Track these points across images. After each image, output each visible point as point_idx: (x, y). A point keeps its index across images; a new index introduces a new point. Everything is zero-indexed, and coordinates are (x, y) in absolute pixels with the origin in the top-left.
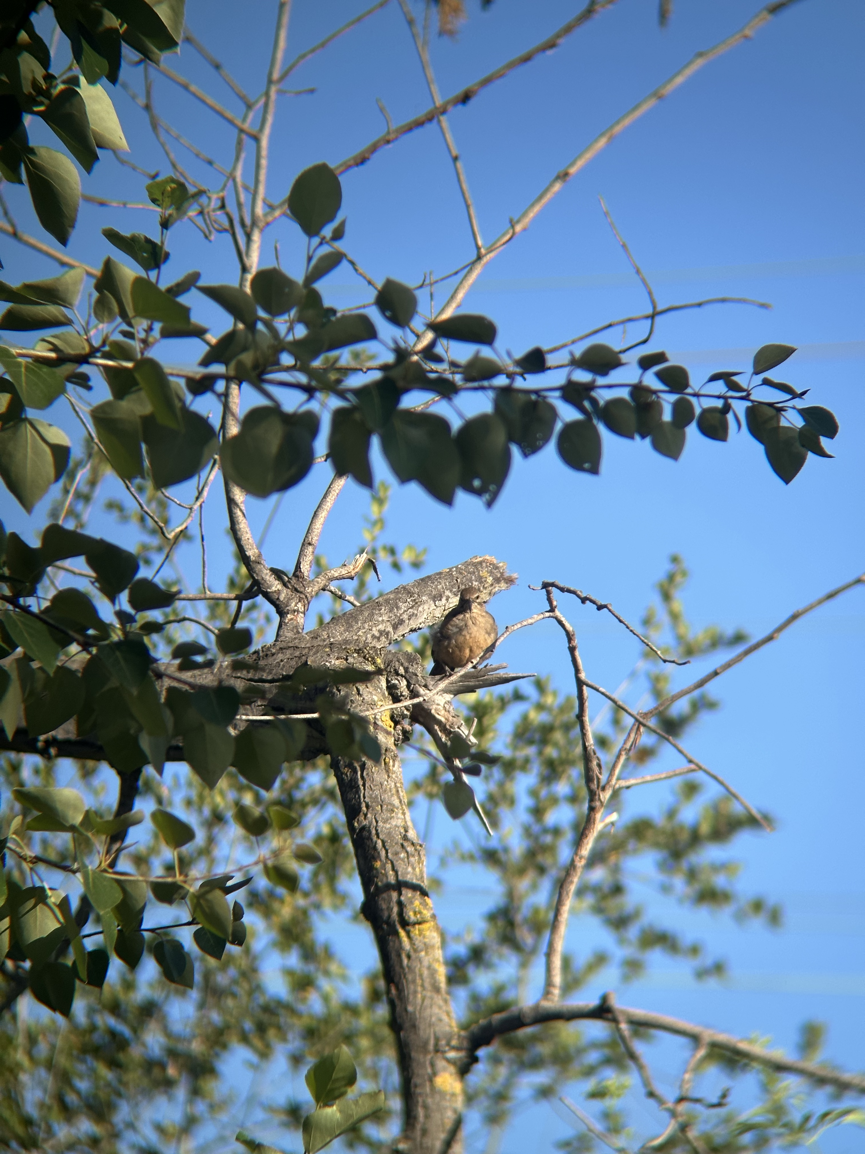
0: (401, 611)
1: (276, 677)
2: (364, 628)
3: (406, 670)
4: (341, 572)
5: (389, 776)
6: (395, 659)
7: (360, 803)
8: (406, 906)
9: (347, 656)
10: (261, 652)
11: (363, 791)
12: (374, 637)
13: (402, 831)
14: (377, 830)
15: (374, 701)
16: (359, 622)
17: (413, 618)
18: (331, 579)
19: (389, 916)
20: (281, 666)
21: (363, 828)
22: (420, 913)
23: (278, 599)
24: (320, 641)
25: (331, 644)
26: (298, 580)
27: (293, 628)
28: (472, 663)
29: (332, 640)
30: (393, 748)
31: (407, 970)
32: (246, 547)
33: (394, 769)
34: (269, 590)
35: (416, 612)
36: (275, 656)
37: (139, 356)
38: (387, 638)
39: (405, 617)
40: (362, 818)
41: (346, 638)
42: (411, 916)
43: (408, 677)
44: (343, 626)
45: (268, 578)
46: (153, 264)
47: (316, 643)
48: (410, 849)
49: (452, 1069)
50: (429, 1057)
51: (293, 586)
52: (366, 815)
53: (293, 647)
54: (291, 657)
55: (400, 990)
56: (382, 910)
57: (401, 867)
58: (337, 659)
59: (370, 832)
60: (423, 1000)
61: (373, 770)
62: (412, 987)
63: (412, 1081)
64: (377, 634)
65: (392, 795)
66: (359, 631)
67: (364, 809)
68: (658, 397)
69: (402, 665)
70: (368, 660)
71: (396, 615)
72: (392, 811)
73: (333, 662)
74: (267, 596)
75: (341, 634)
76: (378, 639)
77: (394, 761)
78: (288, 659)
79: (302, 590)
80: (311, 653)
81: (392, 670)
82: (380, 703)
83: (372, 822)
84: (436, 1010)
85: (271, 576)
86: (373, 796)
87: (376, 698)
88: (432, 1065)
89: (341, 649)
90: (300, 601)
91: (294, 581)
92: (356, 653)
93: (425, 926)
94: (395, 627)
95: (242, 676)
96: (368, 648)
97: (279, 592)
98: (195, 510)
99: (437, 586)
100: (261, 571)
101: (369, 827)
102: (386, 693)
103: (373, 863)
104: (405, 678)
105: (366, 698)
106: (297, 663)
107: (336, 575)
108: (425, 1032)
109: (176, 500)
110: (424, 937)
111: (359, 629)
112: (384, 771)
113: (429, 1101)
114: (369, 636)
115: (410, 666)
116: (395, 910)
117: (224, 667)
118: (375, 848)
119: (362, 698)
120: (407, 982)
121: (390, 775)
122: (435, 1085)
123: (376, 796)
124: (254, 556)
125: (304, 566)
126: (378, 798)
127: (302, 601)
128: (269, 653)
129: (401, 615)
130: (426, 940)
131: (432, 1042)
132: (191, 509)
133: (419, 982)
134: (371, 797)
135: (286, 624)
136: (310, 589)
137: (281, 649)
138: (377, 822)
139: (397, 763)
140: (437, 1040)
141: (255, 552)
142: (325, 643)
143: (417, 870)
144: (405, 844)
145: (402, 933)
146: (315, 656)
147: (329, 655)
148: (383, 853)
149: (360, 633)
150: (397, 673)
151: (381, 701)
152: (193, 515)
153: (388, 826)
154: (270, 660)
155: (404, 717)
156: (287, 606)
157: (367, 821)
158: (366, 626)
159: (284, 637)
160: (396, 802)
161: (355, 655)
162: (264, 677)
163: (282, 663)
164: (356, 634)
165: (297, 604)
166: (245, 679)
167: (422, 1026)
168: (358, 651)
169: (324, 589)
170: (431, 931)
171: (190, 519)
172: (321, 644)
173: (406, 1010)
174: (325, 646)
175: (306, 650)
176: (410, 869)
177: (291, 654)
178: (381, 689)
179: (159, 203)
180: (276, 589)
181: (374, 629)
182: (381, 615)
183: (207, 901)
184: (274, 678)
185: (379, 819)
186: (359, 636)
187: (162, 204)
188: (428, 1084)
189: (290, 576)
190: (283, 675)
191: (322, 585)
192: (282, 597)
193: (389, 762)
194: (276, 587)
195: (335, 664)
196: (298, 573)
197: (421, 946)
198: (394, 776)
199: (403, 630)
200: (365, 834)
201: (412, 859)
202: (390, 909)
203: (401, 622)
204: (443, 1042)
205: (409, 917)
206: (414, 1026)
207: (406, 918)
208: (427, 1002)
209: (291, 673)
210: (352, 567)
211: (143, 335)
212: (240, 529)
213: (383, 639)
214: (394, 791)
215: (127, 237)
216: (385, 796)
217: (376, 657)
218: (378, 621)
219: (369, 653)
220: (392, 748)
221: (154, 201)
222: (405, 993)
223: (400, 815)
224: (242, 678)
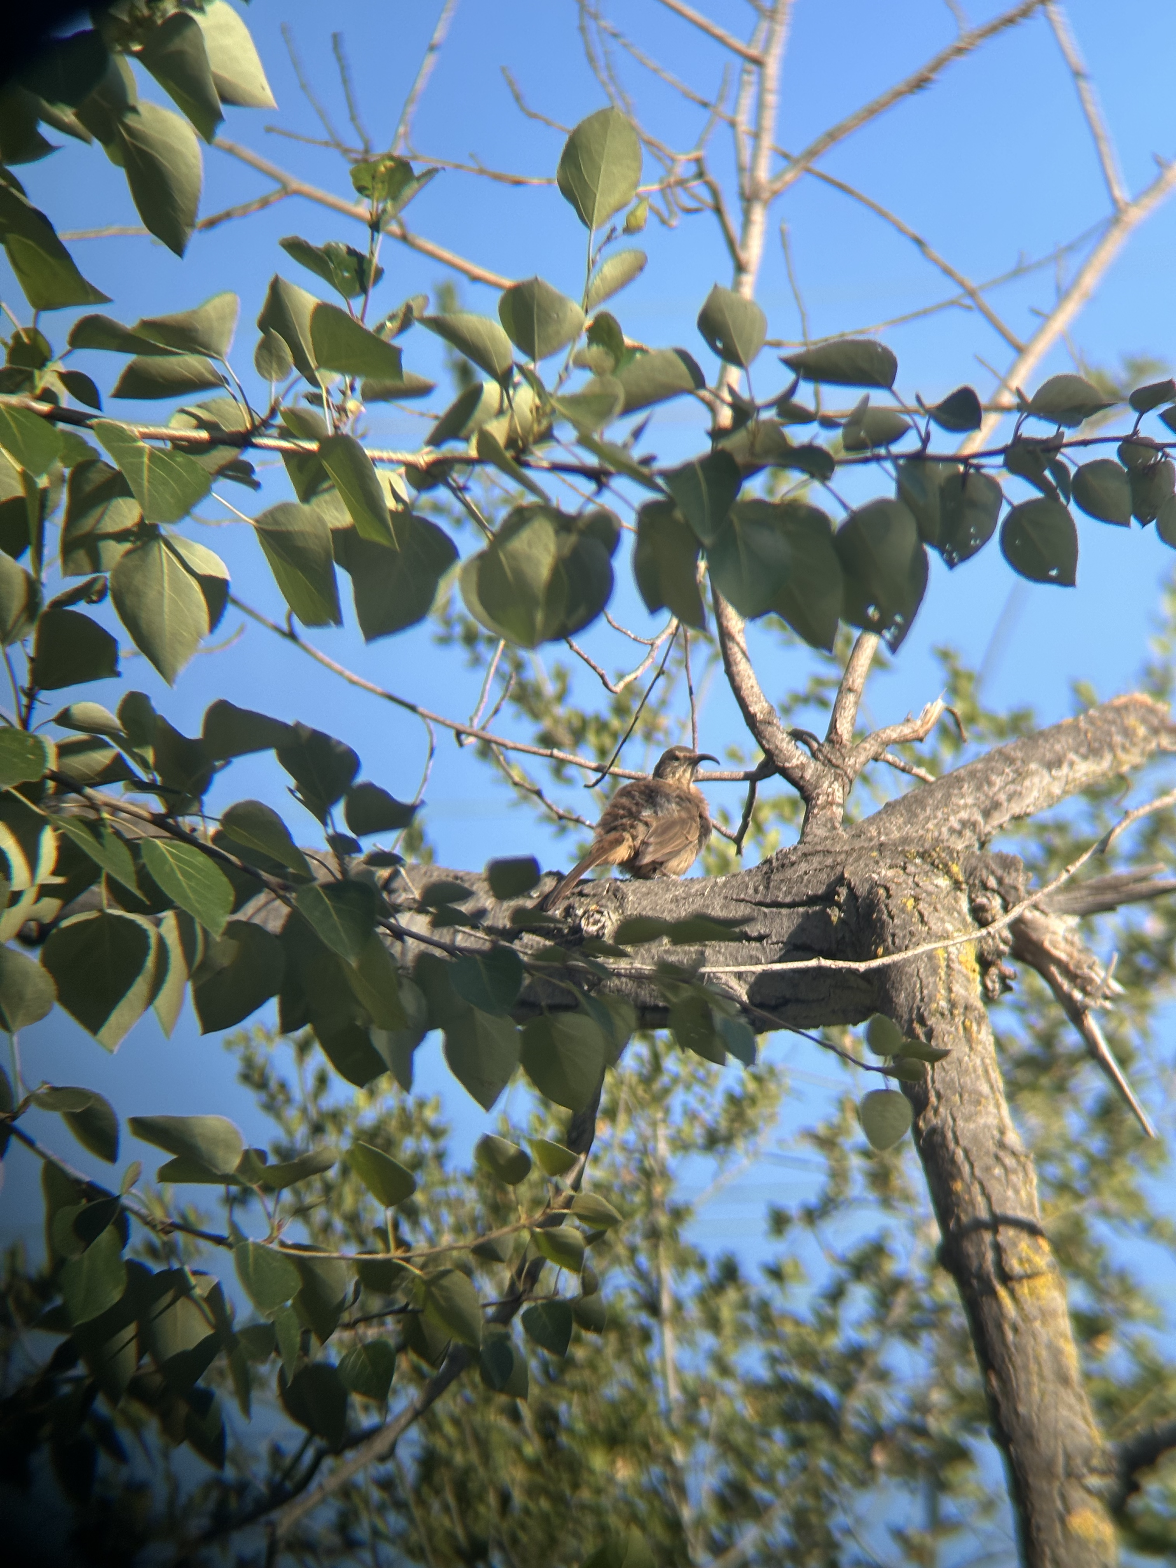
0: (996, 788)
1: (797, 899)
2: (935, 817)
3: (1000, 881)
4: (901, 731)
5: (971, 1048)
6: (981, 865)
7: (926, 1092)
8: (1005, 1251)
9: (905, 863)
10: (774, 861)
11: (930, 1073)
12: (952, 831)
13: (996, 1133)
14: (954, 1133)
15: (947, 932)
16: (928, 809)
17: (1016, 798)
18: (886, 744)
19: (981, 1267)
20: (805, 881)
21: (933, 1131)
22: (1029, 1261)
23: (802, 777)
24: (865, 841)
25: (881, 845)
26: (833, 747)
27: (826, 821)
28: (1068, 871)
29: (883, 838)
30: (979, 1004)
31: (1013, 1349)
32: (749, 700)
33: (980, 1037)
34: (787, 765)
35: (1019, 788)
36: (796, 866)
37: (330, 431)
38: (974, 831)
39: (1002, 797)
40: (930, 1114)
41: (907, 833)
42: (1015, 1266)
43: (1003, 892)
44: (902, 815)
45: (784, 745)
46: (358, 287)
47: (857, 844)
48: (1009, 1161)
49: (1096, 1504)
50: (1057, 1484)
51: (826, 757)
52: (936, 1111)
53: (824, 852)
54: (819, 867)
55: (1005, 1380)
56: (968, 1256)
57: (995, 1189)
58: (891, 867)
59: (944, 1137)
60: (1043, 1394)
61: (946, 1039)
62: (1022, 1377)
63: (1033, 1521)
64: (957, 826)
65: (978, 1077)
66: (927, 823)
67: (933, 1099)
68: (1166, 455)
69: (993, 873)
70: (937, 867)
71: (987, 796)
72: (978, 1103)
73: (883, 872)
74: (785, 773)
75: (899, 829)
76: (960, 834)
77: (979, 1024)
78: (816, 870)
79: (839, 762)
80: (851, 860)
81: (977, 882)
82: (956, 934)
83: (946, 1120)
84: (1065, 1412)
85: (789, 742)
86: (948, 1078)
87: (949, 927)
88: (1063, 1498)
89: (895, 853)
90: (836, 779)
91: (827, 748)
92: (920, 857)
93: (1039, 1282)
94: (987, 814)
95: (747, 898)
96: (938, 849)
97: (803, 767)
98: (658, 647)
99: (1052, 746)
100: (773, 735)
101: (943, 1128)
102: (969, 919)
103: (951, 1183)
104: (999, 893)
105: (934, 927)
106: (828, 875)
107: (894, 736)
108: (1047, 1445)
109: (629, 632)
110: (1038, 1299)
111: (928, 819)
112: (963, 1040)
113: (1062, 1552)
114: (944, 830)
115: (1005, 875)
116: (990, 1256)
117: (720, 884)
118: (953, 1161)
119: (927, 928)
120: (1014, 1367)
121: (974, 1046)
122: (1069, 1527)
123: (952, 1080)
124: (761, 713)
125: (842, 724)
126: (954, 1083)
127: (840, 780)
128: (786, 861)
129: (995, 794)
130: (1042, 1302)
131: (1061, 1460)
132: (652, 645)
133: (1033, 1367)
134: (943, 1081)
135: (815, 816)
136: (852, 761)
137: (805, 855)
138: (954, 1120)
139: (984, 1029)
140: (1068, 1457)
141: (763, 706)
142: (872, 844)
143: (1023, 1194)
144: (1002, 1154)
145: (1002, 1292)
146: (856, 865)
147: (877, 862)
148: (966, 1169)
149: (930, 825)
150: (985, 887)
151: (959, 930)
152: (655, 654)
153: (972, 1126)
154: (789, 873)
155: (1000, 954)
156: (816, 788)
157: (939, 1118)
158: (939, 814)
159: (812, 836)
160: (985, 1088)
161: (918, 861)
162: (779, 899)
163: (806, 877)
164: (923, 827)
165: (831, 783)
166: (751, 903)
167: (1042, 1437)
168: (923, 855)
169: (876, 759)
170: (1049, 1289)
171: (651, 660)
172: (866, 845)
173: (1017, 1413)
174: (872, 849)
175: (843, 856)
176: (1010, 1193)
177: (820, 863)
178: (959, 913)
179: (368, 192)
180: (799, 762)
181: (952, 818)
182: (963, 796)
183: (442, 1288)
184: (794, 900)
185: (959, 1116)
186: (928, 830)
187: (372, 195)
188: (1058, 1526)
189: (822, 740)
190: (807, 895)
191: (871, 753)
192: (808, 775)
193: (971, 1026)
194: (798, 759)
195: (885, 875)
196: (833, 736)
197: (1035, 1312)
198: (980, 1048)
199: (1002, 817)
200: (937, 1139)
201: (1013, 1178)
202: (981, 1256)
203: (996, 805)
204: (1079, 1461)
205: (1011, 1269)
206: (1030, 1437)
207: (1007, 1269)
208: (1048, 1399)
209: (820, 892)
210: (919, 723)
211: (337, 399)
212: (739, 672)
213: (968, 833)
214: (980, 1071)
215: (318, 249)
216: (967, 1080)
217: (950, 863)
218: (958, 806)
219: (939, 857)
220: (975, 1003)
221: (361, 189)
222: (1012, 1386)
223: (992, 1109)
224: (747, 902)
